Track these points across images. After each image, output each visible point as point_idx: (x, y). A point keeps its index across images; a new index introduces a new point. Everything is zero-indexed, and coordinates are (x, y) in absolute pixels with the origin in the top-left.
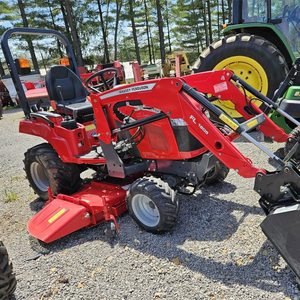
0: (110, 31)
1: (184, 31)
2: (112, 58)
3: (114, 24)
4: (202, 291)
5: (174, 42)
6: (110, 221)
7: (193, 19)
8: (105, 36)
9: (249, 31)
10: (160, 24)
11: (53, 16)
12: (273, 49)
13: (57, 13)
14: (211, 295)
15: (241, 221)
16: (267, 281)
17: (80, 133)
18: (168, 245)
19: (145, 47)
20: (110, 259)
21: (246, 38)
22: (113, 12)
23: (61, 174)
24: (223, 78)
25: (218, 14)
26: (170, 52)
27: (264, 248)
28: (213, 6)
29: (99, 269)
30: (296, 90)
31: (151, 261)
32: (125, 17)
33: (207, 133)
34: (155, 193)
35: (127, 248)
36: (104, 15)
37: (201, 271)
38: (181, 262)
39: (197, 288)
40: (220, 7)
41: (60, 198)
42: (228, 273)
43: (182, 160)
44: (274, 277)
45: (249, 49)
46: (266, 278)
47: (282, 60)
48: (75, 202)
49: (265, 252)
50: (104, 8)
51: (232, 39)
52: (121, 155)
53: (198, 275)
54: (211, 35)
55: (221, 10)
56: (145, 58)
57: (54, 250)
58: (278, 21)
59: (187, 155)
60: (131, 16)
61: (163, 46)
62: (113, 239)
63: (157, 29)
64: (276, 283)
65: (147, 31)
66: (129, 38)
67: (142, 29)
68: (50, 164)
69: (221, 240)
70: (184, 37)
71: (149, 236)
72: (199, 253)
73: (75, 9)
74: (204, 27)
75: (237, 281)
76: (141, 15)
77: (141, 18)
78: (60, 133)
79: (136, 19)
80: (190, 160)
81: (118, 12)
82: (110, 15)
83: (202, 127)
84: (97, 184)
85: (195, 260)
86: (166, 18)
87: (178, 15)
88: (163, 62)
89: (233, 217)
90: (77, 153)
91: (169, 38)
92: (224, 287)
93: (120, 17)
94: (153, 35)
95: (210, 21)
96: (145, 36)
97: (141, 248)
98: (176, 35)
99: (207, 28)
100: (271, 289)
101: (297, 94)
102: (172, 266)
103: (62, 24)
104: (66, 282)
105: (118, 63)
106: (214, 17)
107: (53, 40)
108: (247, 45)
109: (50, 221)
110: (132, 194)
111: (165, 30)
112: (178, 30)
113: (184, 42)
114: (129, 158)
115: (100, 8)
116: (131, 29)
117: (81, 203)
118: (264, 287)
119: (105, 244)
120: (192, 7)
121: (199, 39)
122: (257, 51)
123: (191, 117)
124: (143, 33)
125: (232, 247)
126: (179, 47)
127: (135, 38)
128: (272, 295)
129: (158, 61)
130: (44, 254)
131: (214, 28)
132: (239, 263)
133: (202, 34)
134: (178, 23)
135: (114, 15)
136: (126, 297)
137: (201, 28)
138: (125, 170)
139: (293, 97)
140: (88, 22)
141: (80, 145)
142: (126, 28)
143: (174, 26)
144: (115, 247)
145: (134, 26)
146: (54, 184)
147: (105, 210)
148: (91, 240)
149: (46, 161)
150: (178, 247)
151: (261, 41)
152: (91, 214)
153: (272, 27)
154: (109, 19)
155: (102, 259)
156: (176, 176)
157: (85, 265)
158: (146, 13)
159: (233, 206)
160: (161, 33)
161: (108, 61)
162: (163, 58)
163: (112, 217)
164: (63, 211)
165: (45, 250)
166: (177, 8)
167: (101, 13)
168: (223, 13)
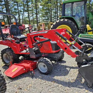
0: (21, 15)
1: (44, 16)
2: (21, 23)
3: (22, 13)
4: (62, 89)
5: (41, 19)
6: (32, 71)
7: (46, 13)
8: (19, 16)
9: (67, 18)
10: (37, 14)
11: (2, 9)
12: (73, 23)
13: (4, 8)
14: (65, 90)
15: (69, 71)
16: (80, 86)
17: (21, 45)
18: (50, 77)
19: (32, 20)
20: (33, 82)
21: (66, 20)
22: (22, 9)
23: (14, 57)
24: (64, 31)
25: (54, 12)
26: (39, 22)
27: (77, 78)
28: (53, 10)
29: (30, 85)
30: (81, 35)
31: (46, 82)
32: (26, 11)
33: (62, 45)
34: (46, 62)
35: (37, 79)
36: (19, 10)
37: (61, 84)
38: (55, 82)
39: (61, 89)
40: (54, 10)
41: (15, 64)
42: (69, 84)
43: (53, 53)
44: (81, 85)
45: (67, 23)
46: (79, 85)
47: (76, 26)
48: (20, 66)
49: (78, 79)
50: (19, 8)
51: (62, 20)
52: (35, 51)
53: (60, 85)
54: (52, 18)
55: (55, 11)
56: (32, 24)
57: (14, 80)
58: (74, 16)
59: (54, 52)
60: (28, 11)
61: (37, 20)
62: (32, 77)
63: (36, 15)
64: (82, 86)
65: (33, 16)
66: (27, 17)
67: (31, 15)
68: (11, 54)
69: (65, 76)
70: (44, 18)
71: (44, 75)
72: (60, 79)
73: (10, 7)
74: (50, 16)
75: (72, 86)
76: (31, 11)
77: (31, 12)
78: (15, 45)
79: (29, 12)
80: (55, 53)
81: (24, 9)
82: (21, 10)
83: (61, 44)
84: (25, 60)
85: (59, 81)
86: (39, 12)
87: (42, 12)
88: (37, 25)
89: (67, 70)
90: (19, 51)
91: (39, 18)
92: (68, 88)
93: (24, 11)
94: (34, 17)
95: (51, 14)
96: (32, 17)
97: (42, 79)
98: (41, 18)
99: (51, 16)
100: (81, 88)
101: (82, 36)
102: (52, 83)
103: (5, 11)
104: (21, 89)
105: (23, 25)
106: (53, 13)
107: (2, 16)
108: (66, 22)
109: (13, 71)
110: (39, 63)
111: (38, 16)
112: (42, 16)
113: (44, 20)
114: (37, 52)
115: (18, 8)
116: (28, 15)
117: (22, 66)
118: (79, 87)
119: (30, 78)
120: (46, 10)
121: (48, 19)
122: (69, 24)
123: (58, 41)
124: (31, 16)
125: (69, 77)
126: (42, 21)
127: (29, 17)
128: (82, 90)
129: (36, 25)
130: (11, 81)
131: (52, 16)
132: (71, 82)
133: (49, 18)
134: (42, 14)
135: (22, 10)
136: (40, 92)
137: (49, 16)
138: (36, 56)
139: (81, 37)
140: (14, 12)
141: (21, 48)
142: (26, 14)
143: (41, 15)
144: (34, 79)
145: (28, 14)
146: (12, 60)
147: (30, 68)
148: (26, 77)
149: (9, 53)
150: (53, 78)
151: (70, 21)
152: (25, 69)
153: (73, 17)
154: (21, 11)
155: (30, 82)
156: (51, 58)
157: (25, 84)
158: (32, 10)
159: (66, 67)
160: (37, 16)
161: (20, 24)
162: (37, 24)
163: (32, 70)
164: (16, 68)
165: (11, 80)
166: (42, 10)
167: (18, 9)
168: (55, 12)
